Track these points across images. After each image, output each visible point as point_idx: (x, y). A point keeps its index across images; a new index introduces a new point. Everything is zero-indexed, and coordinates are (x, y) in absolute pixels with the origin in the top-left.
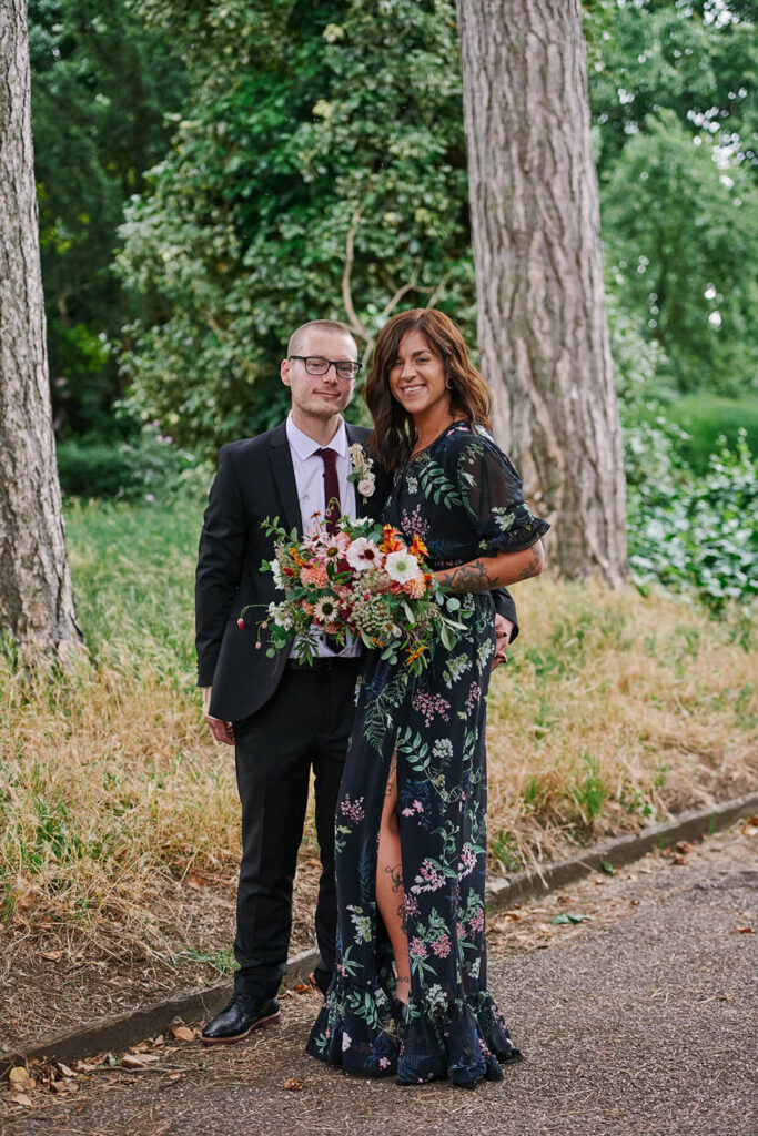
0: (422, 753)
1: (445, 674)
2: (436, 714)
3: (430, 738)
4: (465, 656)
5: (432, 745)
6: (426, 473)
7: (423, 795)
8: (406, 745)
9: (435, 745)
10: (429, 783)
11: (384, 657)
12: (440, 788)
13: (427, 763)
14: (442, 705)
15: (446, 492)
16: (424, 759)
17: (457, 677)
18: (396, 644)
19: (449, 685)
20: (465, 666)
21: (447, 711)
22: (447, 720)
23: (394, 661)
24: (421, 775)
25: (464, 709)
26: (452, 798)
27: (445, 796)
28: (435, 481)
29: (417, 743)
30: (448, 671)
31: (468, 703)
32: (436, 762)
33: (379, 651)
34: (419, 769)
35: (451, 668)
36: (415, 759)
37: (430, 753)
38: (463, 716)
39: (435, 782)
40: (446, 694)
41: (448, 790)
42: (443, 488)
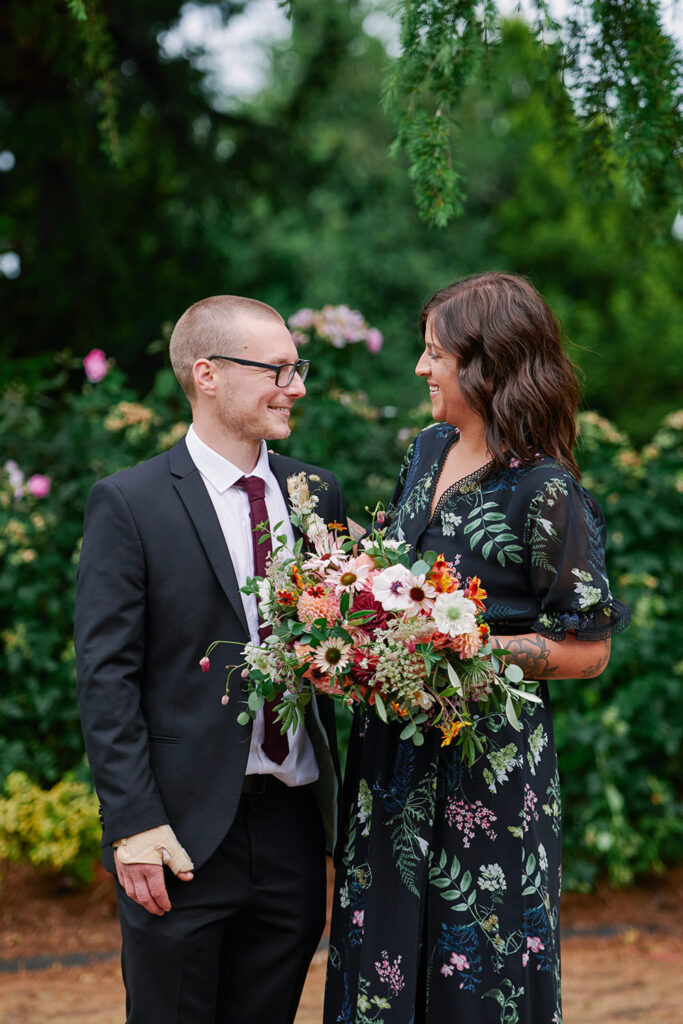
0: (464, 886)
1: (486, 772)
2: (477, 829)
3: (472, 865)
4: (513, 748)
5: (477, 874)
6: (478, 516)
7: (471, 943)
8: (442, 875)
9: (480, 874)
10: (478, 927)
11: (405, 736)
12: (493, 935)
13: (472, 899)
14: (485, 816)
15: (503, 544)
16: (467, 894)
17: (502, 777)
18: (422, 719)
19: (493, 788)
20: (514, 762)
21: (493, 825)
22: (494, 837)
23: (419, 741)
24: (466, 917)
25: (518, 823)
26: (510, 948)
27: (500, 946)
28: (491, 528)
29: (455, 872)
30: (491, 769)
31: (522, 814)
32: (484, 897)
33: (397, 725)
34: (462, 907)
35: (494, 763)
36: (456, 895)
37: (474, 886)
38: (518, 832)
39: (485, 925)
40: (489, 801)
41: (504, 937)
42: (499, 539)
